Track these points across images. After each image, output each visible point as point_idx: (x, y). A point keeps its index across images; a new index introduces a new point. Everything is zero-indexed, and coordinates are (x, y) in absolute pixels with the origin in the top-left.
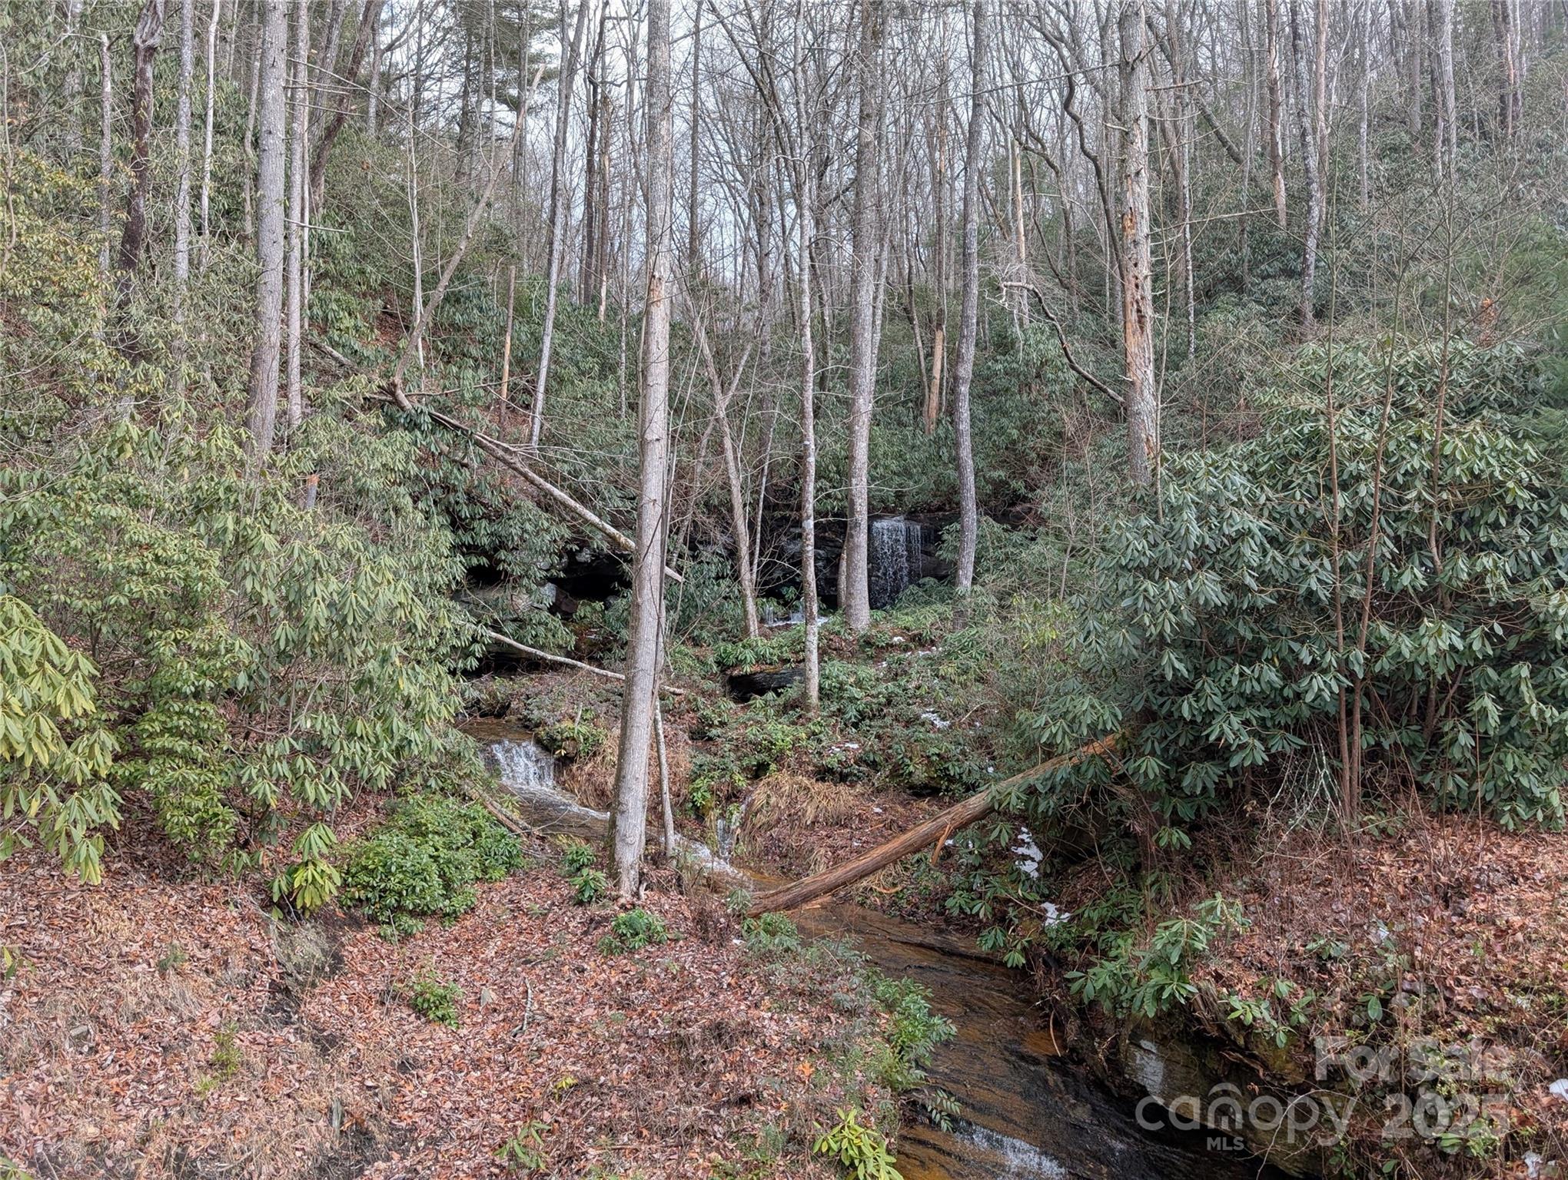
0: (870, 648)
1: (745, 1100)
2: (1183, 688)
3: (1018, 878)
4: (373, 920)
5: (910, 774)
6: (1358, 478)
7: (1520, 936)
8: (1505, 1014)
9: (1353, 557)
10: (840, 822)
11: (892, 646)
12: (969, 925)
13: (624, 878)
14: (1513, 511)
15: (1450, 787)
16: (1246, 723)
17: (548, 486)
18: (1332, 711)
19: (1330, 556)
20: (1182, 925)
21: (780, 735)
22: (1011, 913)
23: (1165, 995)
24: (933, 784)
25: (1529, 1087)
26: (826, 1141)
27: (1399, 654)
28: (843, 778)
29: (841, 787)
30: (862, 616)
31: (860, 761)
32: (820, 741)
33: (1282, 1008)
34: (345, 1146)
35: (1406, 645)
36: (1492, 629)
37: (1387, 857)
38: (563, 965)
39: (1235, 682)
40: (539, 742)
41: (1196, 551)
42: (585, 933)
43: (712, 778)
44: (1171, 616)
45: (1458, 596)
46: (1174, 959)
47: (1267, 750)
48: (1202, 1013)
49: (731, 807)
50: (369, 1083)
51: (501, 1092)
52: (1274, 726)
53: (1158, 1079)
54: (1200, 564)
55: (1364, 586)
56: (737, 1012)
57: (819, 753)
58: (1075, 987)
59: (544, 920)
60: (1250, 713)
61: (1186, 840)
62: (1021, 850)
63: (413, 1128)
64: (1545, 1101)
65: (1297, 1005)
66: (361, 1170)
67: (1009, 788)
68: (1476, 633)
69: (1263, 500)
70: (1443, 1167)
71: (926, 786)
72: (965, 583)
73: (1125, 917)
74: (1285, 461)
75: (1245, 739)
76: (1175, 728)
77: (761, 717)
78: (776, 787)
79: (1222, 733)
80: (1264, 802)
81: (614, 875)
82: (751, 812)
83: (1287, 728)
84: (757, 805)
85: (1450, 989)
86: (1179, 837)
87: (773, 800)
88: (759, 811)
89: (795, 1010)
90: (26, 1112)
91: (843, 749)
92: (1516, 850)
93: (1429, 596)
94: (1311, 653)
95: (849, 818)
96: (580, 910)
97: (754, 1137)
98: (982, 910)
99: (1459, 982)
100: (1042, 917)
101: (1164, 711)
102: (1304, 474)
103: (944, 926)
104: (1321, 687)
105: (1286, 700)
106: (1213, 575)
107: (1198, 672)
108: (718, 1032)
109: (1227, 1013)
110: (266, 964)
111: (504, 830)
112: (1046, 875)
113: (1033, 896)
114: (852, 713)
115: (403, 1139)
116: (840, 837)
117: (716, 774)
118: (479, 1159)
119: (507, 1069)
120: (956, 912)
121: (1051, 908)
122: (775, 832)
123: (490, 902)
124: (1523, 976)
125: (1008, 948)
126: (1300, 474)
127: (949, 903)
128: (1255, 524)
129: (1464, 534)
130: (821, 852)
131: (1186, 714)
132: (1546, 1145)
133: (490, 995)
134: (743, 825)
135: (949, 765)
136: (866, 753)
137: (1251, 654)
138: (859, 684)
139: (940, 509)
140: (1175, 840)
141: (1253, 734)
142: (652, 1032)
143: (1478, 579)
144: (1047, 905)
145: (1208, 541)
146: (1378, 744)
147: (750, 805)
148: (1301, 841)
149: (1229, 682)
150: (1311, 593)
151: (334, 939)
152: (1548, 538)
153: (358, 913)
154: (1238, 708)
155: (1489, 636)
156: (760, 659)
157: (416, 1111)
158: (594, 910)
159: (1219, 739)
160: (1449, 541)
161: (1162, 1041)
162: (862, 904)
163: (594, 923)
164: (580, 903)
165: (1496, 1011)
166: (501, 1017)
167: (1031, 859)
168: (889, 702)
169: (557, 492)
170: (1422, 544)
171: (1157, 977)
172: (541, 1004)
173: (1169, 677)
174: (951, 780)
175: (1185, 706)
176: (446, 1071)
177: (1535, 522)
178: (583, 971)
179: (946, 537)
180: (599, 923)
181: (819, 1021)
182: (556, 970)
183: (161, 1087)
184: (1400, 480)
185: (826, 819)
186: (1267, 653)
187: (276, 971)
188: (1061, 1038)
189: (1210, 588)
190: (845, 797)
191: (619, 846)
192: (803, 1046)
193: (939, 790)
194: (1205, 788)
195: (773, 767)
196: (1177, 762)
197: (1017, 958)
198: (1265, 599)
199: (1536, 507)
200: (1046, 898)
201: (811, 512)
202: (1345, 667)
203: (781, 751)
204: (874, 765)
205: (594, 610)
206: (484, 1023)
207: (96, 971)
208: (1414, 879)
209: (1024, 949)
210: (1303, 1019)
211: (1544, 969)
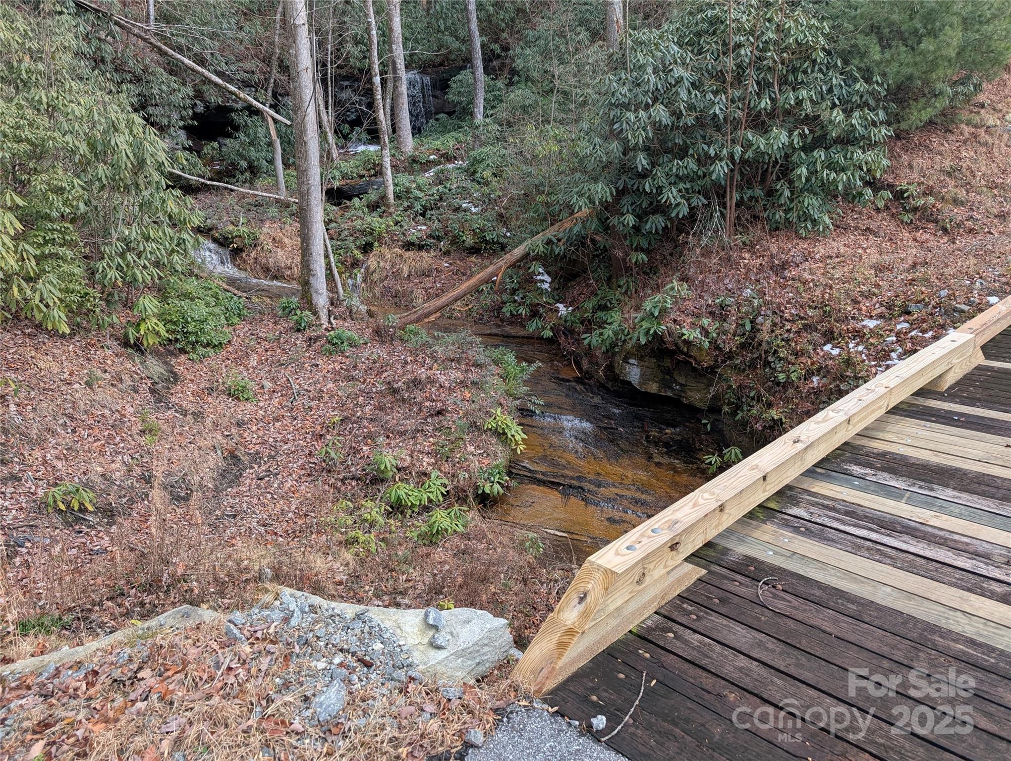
0: (415, 164)
1: (439, 413)
2: (644, 175)
3: (542, 292)
4: (183, 351)
5: (464, 241)
6: (739, 46)
7: (811, 284)
8: (806, 319)
9: (737, 93)
10: (425, 274)
11: (429, 162)
12: (515, 319)
13: (321, 314)
14: (814, 62)
15: (777, 216)
16: (680, 191)
17: (179, 56)
18: (723, 183)
19: (725, 93)
20: (658, 297)
21: (377, 225)
22: (541, 310)
23: (651, 332)
24: (477, 246)
25: (815, 350)
26: (490, 423)
27: (759, 147)
28: (421, 248)
29: (424, 254)
30: (409, 143)
31: (430, 236)
32: (401, 226)
33: (705, 332)
34: (228, 464)
35: (761, 143)
36: (803, 131)
37: (747, 256)
38: (304, 363)
39: (674, 171)
40: (215, 240)
41: (653, 93)
42: (309, 346)
43: (340, 255)
44: (642, 132)
45: (788, 113)
46: (656, 314)
47: (689, 205)
48: (668, 339)
49: (355, 271)
50: (226, 433)
51: (297, 430)
52: (693, 192)
53: (637, 377)
54: (655, 100)
55: (743, 110)
56: (422, 373)
57: (403, 234)
58: (586, 342)
59: (279, 342)
60: (681, 186)
61: (645, 257)
62: (539, 278)
63: (258, 453)
64: (822, 354)
65: (711, 329)
66: (241, 474)
67: (536, 243)
68: (796, 133)
69: (688, 60)
70: (777, 389)
71: (472, 248)
72: (479, 118)
73: (608, 304)
74: (699, 35)
75: (679, 200)
76: (640, 197)
77: (360, 213)
78: (382, 256)
79: (668, 197)
80: (688, 234)
81: (315, 313)
82: (368, 273)
83: (699, 192)
84: (372, 268)
85: (783, 312)
86: (642, 257)
87: (382, 264)
88: (374, 271)
89: (451, 368)
90: (59, 464)
91: (417, 231)
92: (805, 247)
93: (772, 115)
94: (715, 149)
95: (430, 271)
96: (300, 335)
97: (450, 428)
98: (523, 311)
99: (786, 308)
100: (557, 311)
101: (635, 188)
102: (711, 44)
103: (500, 323)
104: (720, 169)
105: (699, 177)
106: (662, 107)
107: (653, 165)
108: (416, 383)
109: (680, 337)
110: (142, 379)
111: (229, 294)
112: (554, 289)
113: (551, 301)
114: (418, 207)
115: (256, 458)
116: (428, 282)
117: (342, 251)
118: (301, 462)
119: (295, 419)
120: (508, 315)
121: (561, 306)
122: (386, 283)
123: (238, 336)
124: (813, 302)
125: (544, 329)
126: (708, 43)
127: (504, 310)
128: (686, 75)
129: (791, 78)
130: (419, 293)
131: (648, 189)
132: (822, 372)
133: (268, 385)
134: (364, 281)
135: (486, 234)
136: (433, 231)
137: (682, 153)
138: (419, 188)
139: (441, 64)
140: (640, 259)
141: (682, 197)
142: (374, 390)
143: (799, 103)
144: (558, 305)
145: (659, 87)
146: (742, 198)
147: (368, 268)
148: (707, 252)
149: (671, 169)
150: (715, 115)
151: (166, 363)
152: (831, 79)
153: (172, 348)
154: (675, 183)
155: (802, 136)
156: (344, 176)
157: (256, 444)
158: (309, 333)
159: (666, 202)
160: (783, 81)
161: (641, 359)
162: (450, 318)
163: (311, 341)
164: (299, 330)
165: (802, 318)
166: (279, 394)
167: (545, 281)
168: (441, 199)
169: (186, 61)
170: (770, 85)
171: (645, 325)
172: (300, 385)
173: (640, 169)
174: (487, 242)
175: (647, 185)
176: (262, 424)
177: (824, 69)
178: (317, 365)
179: (453, 85)
180: (316, 341)
181: (467, 371)
182: (301, 366)
183: (122, 445)
184: (761, 45)
185: (416, 273)
186: (691, 151)
187: (149, 382)
188: (580, 369)
189: (661, 113)
190: (426, 259)
191: (314, 295)
192: (463, 384)
193: (480, 250)
194: (656, 230)
195: (376, 244)
196: (641, 217)
197: (548, 333)
198: (690, 121)
199: (826, 61)
200: (558, 301)
201: (377, 71)
202: (731, 157)
203: (380, 235)
204: (439, 239)
205: (213, 148)
206: (271, 399)
207: (52, 390)
208: (761, 264)
209: (551, 328)
210: (715, 335)
211: (823, 297)
